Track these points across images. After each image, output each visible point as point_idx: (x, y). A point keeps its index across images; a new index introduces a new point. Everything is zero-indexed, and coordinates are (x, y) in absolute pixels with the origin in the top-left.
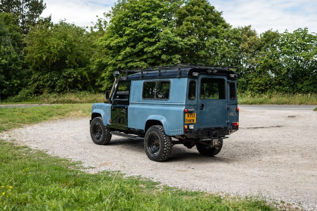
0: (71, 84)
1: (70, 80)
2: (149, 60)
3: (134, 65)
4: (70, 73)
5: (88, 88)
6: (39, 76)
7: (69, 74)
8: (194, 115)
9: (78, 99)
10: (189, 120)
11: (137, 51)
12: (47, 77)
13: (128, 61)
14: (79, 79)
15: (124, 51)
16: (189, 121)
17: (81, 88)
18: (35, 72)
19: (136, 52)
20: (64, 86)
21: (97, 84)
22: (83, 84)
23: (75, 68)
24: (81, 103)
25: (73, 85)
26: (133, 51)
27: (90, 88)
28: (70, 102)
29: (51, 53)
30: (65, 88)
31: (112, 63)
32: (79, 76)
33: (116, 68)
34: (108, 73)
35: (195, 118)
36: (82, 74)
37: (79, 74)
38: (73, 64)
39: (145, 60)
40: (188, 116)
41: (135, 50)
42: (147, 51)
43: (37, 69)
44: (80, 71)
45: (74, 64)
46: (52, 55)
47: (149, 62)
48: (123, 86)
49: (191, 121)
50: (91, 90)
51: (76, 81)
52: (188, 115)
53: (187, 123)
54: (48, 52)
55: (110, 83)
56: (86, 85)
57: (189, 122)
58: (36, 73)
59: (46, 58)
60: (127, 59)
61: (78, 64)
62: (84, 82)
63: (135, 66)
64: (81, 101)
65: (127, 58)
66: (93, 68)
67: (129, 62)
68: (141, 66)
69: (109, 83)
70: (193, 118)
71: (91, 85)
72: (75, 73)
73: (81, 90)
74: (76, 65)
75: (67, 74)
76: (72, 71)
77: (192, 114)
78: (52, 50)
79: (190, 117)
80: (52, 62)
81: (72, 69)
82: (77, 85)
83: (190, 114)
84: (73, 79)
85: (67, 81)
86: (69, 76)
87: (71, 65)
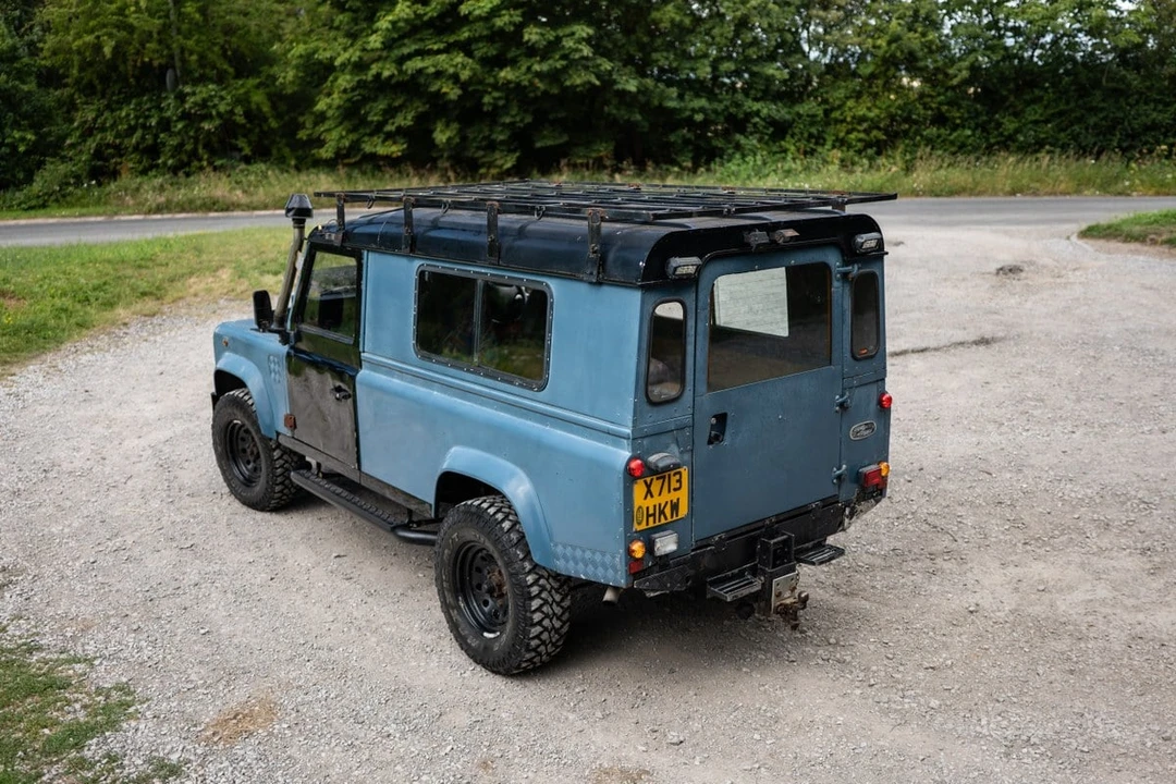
0: (214, 139)
1: (206, 126)
2: (481, 45)
3: (427, 68)
4: (205, 101)
5: (274, 151)
6: (100, 113)
7: (204, 104)
8: (679, 481)
9: (239, 192)
10: (651, 512)
11: (435, 14)
12: (128, 115)
13: (406, 51)
14: (241, 120)
15: (390, 18)
16: (654, 515)
17: (247, 151)
18: (84, 99)
19: (431, 18)
20: (189, 147)
21: (302, 135)
22: (254, 138)
23: (221, 79)
24: (252, 207)
25: (222, 142)
26: (422, 12)
27: (279, 150)
28: (214, 204)
29: (131, 29)
30: (194, 155)
31: (349, 60)
32: (239, 110)
33: (364, 78)
34: (336, 99)
35: (683, 496)
36: (249, 102)
37: (238, 101)
38: (214, 67)
39: (466, 48)
40: (646, 489)
41: (428, 9)
42: (470, 13)
43: (89, 90)
44: (242, 91)
45: (218, 65)
46: (135, 36)
47: (478, 54)
48: (395, 143)
49: (662, 512)
50: (284, 157)
51: (229, 128)
52: (648, 486)
53: (643, 526)
54: (118, 26)
55: (349, 131)
56: (266, 142)
57: (651, 519)
58: (86, 103)
59: (116, 50)
60: (400, 46)
61: (231, 66)
62: (257, 130)
63: (432, 70)
64: (251, 202)
65: (400, 43)
66: (284, 78)
67: (410, 57)
68: (451, 70)
69: (344, 133)
70: (674, 496)
71: (284, 141)
72: (222, 98)
73: (247, 160)
74: (225, 71)
75: (195, 104)
76: (213, 93)
77: (669, 475)
78: (132, 20)
79: (660, 494)
80: (139, 64)
81: (211, 86)
82: (233, 141)
83: (658, 479)
84: (218, 122)
85: (199, 129)
86: (204, 112)
87: (207, 71)
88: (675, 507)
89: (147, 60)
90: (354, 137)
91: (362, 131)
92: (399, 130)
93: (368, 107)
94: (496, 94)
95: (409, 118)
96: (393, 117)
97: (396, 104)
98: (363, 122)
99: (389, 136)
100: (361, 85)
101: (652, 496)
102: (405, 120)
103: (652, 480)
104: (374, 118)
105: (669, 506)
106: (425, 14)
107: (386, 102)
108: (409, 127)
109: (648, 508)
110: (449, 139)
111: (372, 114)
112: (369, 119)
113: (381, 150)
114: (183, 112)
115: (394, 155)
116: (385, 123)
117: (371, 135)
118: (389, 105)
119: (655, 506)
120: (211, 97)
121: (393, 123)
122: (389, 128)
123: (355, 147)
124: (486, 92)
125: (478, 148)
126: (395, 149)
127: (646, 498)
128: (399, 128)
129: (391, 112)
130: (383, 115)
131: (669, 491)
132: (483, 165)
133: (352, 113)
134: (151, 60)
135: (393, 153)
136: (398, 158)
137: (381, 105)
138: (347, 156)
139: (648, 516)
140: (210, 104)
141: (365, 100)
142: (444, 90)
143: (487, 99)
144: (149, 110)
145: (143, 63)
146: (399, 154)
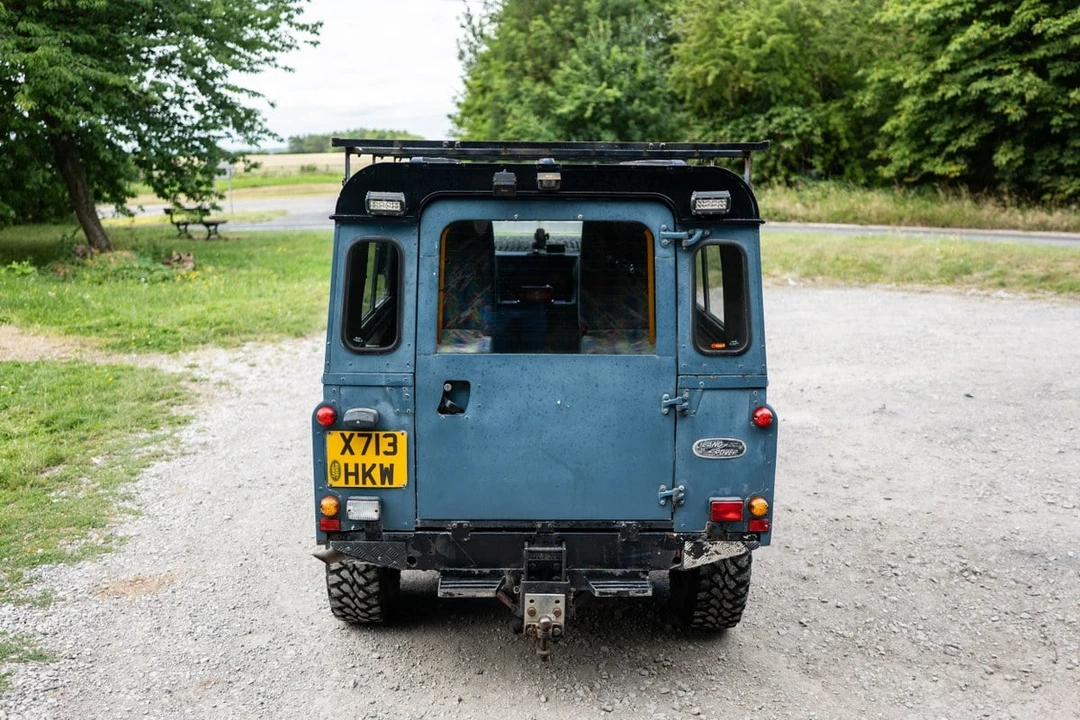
0: (792, 157)
1: (787, 145)
2: (1057, 64)
3: (993, 88)
4: (788, 122)
5: (847, 170)
6: (706, 131)
7: (787, 126)
8: (394, 444)
9: (799, 205)
11: (1012, 34)
12: (725, 134)
13: (972, 71)
14: (818, 140)
15: (961, 39)
17: (819, 169)
18: (696, 120)
19: (1008, 38)
20: (770, 164)
21: (873, 155)
22: (829, 157)
23: (807, 103)
24: (807, 220)
25: (799, 159)
26: (999, 32)
27: (853, 169)
28: (775, 215)
29: (732, 59)
30: (774, 172)
31: (917, 82)
32: (818, 131)
33: (931, 99)
34: (902, 120)
36: (828, 124)
37: (819, 122)
38: (801, 92)
39: (1040, 68)
41: (1007, 29)
42: (1044, 32)
43: (700, 114)
44: (823, 114)
45: (806, 89)
46: (736, 65)
47: (1053, 74)
48: (956, 163)
49: (367, 474)
50: (855, 176)
51: (807, 147)
52: (347, 442)
53: (341, 483)
54: (725, 58)
55: (914, 151)
56: (841, 161)
57: (352, 479)
58: (698, 124)
59: (718, 77)
60: (968, 68)
61: (817, 90)
62: (834, 150)
63: (997, 91)
64: (807, 215)
65: (970, 63)
66: (862, 101)
67: (976, 77)
68: (1017, 91)
69: (907, 153)
70: (387, 461)
71: (858, 162)
72: (805, 120)
73: (820, 177)
74: (812, 96)
75: (779, 124)
76: (796, 115)
77: (377, 436)
78: (735, 52)
79: (364, 453)
80: (736, 90)
81: (794, 109)
82: (809, 160)
83: (359, 435)
84: (796, 141)
85: (781, 148)
86: (786, 132)
87: (796, 95)
88: (388, 473)
89: (742, 85)
90: (917, 157)
91: (926, 151)
92: (961, 151)
93: (933, 128)
94: (1067, 116)
95: (972, 139)
96: (957, 138)
97: (962, 125)
98: (929, 143)
99: (951, 157)
100: (929, 106)
101: (352, 453)
102: (967, 141)
103: (352, 436)
104: (937, 139)
105: (377, 469)
106: (1002, 35)
107: (951, 123)
108: (972, 147)
109: (346, 465)
110: (1010, 162)
111: (936, 135)
112: (933, 139)
113: (940, 170)
114: (769, 133)
115: (952, 175)
116: (948, 143)
117: (934, 156)
118: (954, 127)
119: (357, 466)
120: (794, 119)
121: (955, 145)
122: (952, 148)
123: (915, 166)
124: (1056, 113)
125: (1044, 173)
126: (953, 170)
127: (343, 453)
128: (961, 149)
129: (955, 133)
130: (947, 136)
131: (378, 453)
132: (1046, 191)
133: (918, 134)
134: (747, 85)
135: (950, 173)
136: (956, 178)
137: (946, 127)
138: (908, 175)
139: (347, 474)
140: (792, 125)
141: (932, 121)
142: (1007, 111)
143: (1056, 121)
144: (743, 130)
145: (740, 88)
146: (958, 174)
